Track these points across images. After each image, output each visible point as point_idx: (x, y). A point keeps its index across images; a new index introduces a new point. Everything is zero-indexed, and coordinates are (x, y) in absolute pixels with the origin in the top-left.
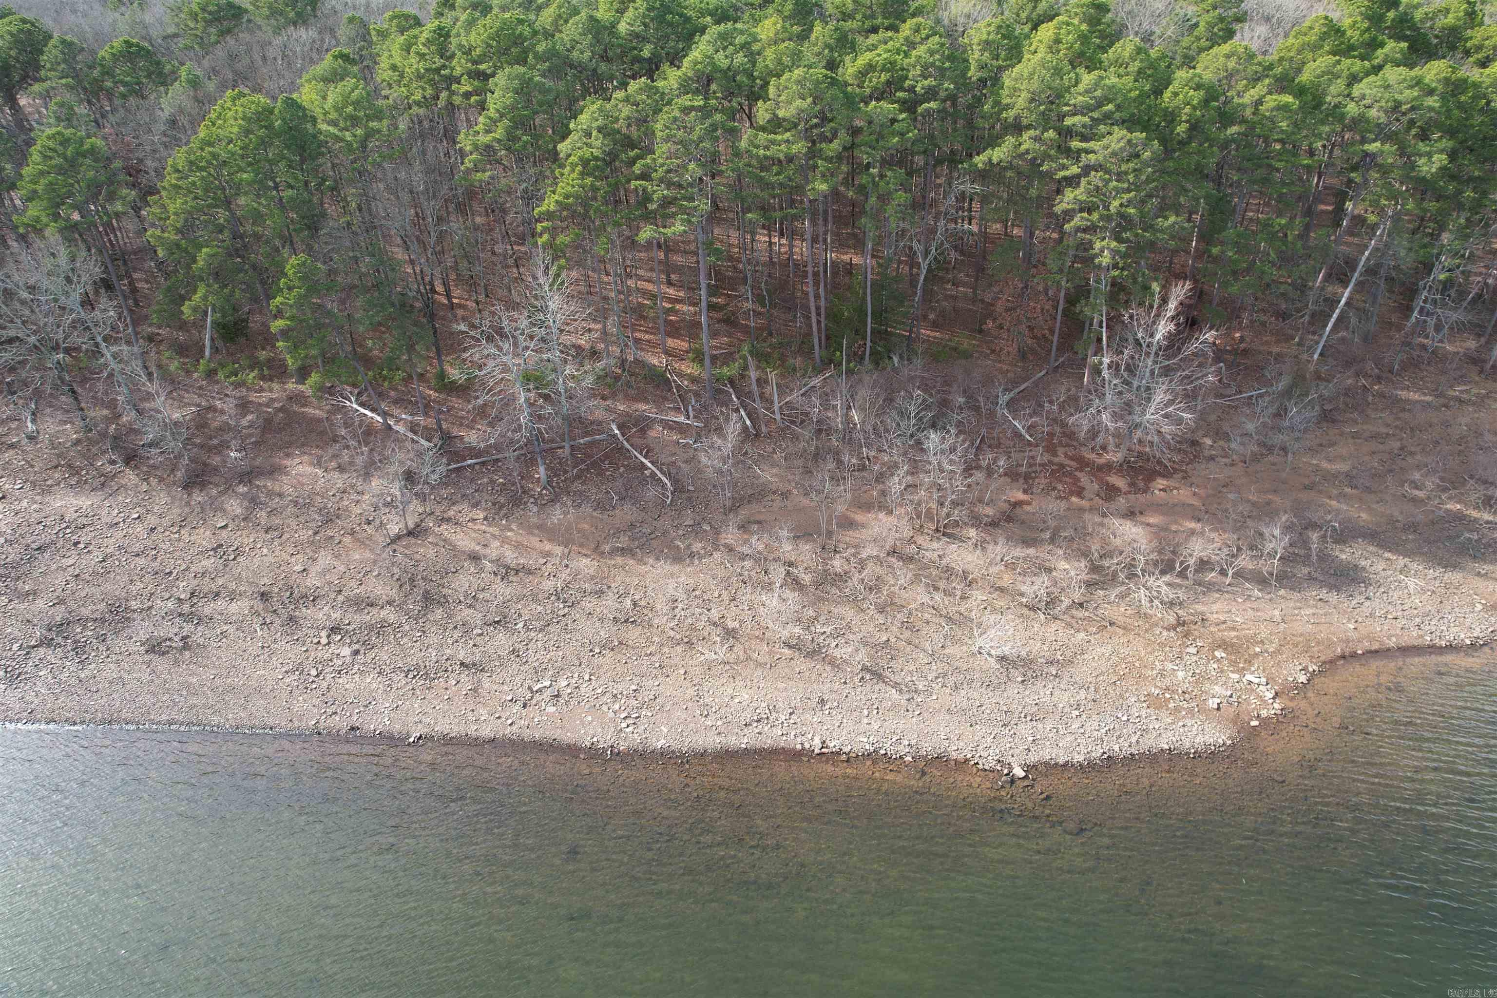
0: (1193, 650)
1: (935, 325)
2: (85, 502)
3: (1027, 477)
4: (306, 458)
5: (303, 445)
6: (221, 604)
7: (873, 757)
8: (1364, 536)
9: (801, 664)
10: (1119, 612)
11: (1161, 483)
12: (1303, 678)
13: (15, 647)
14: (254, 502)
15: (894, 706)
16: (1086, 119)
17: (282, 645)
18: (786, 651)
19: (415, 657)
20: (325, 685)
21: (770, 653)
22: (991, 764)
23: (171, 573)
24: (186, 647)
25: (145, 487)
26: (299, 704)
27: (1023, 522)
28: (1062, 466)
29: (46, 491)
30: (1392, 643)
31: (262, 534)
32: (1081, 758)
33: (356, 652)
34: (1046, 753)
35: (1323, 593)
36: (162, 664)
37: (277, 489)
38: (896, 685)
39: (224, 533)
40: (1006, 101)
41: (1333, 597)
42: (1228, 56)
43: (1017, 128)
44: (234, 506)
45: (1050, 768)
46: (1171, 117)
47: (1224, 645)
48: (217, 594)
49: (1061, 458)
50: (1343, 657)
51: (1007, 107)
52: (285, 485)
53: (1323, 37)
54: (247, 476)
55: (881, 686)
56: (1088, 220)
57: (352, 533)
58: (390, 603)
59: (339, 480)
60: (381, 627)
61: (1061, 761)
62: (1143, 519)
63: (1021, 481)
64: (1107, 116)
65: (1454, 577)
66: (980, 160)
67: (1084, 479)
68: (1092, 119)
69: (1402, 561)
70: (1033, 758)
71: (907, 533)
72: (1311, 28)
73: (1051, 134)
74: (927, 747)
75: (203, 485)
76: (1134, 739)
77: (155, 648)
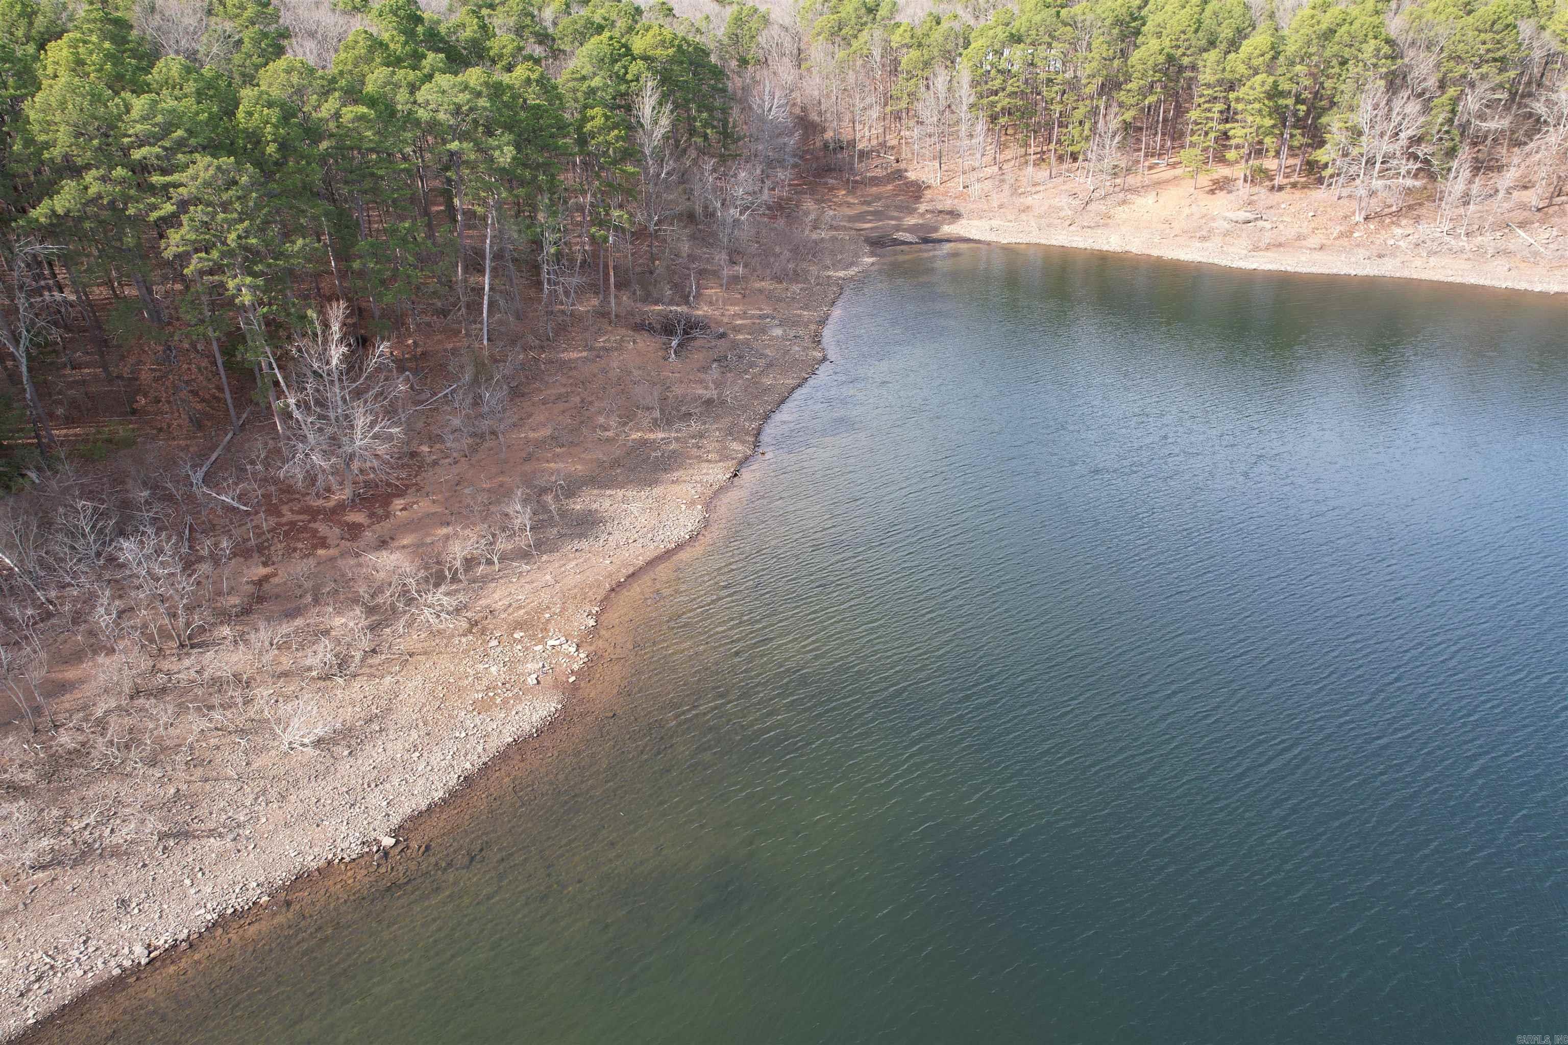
0: (494, 643)
1: (69, 421)
3: (260, 549)
8: (584, 484)
9: (69, 878)
10: (414, 640)
11: (398, 503)
12: (592, 622)
15: (220, 855)
16: (157, 150)
18: (41, 875)
21: (15, 891)
22: (356, 850)
27: (277, 596)
28: (293, 524)
30: (640, 562)
32: (441, 794)
34: (406, 808)
35: (576, 545)
38: (211, 833)
41: (584, 544)
42: (288, 71)
43: (75, 171)
45: (417, 819)
46: (255, 138)
47: (519, 625)
49: (288, 516)
50: (613, 590)
55: (193, 843)
56: (209, 260)
61: (423, 807)
62: (396, 544)
63: (256, 555)
66: (40, 213)
67: (322, 528)
69: (620, 493)
70: (395, 820)
71: (145, 664)
74: (281, 875)
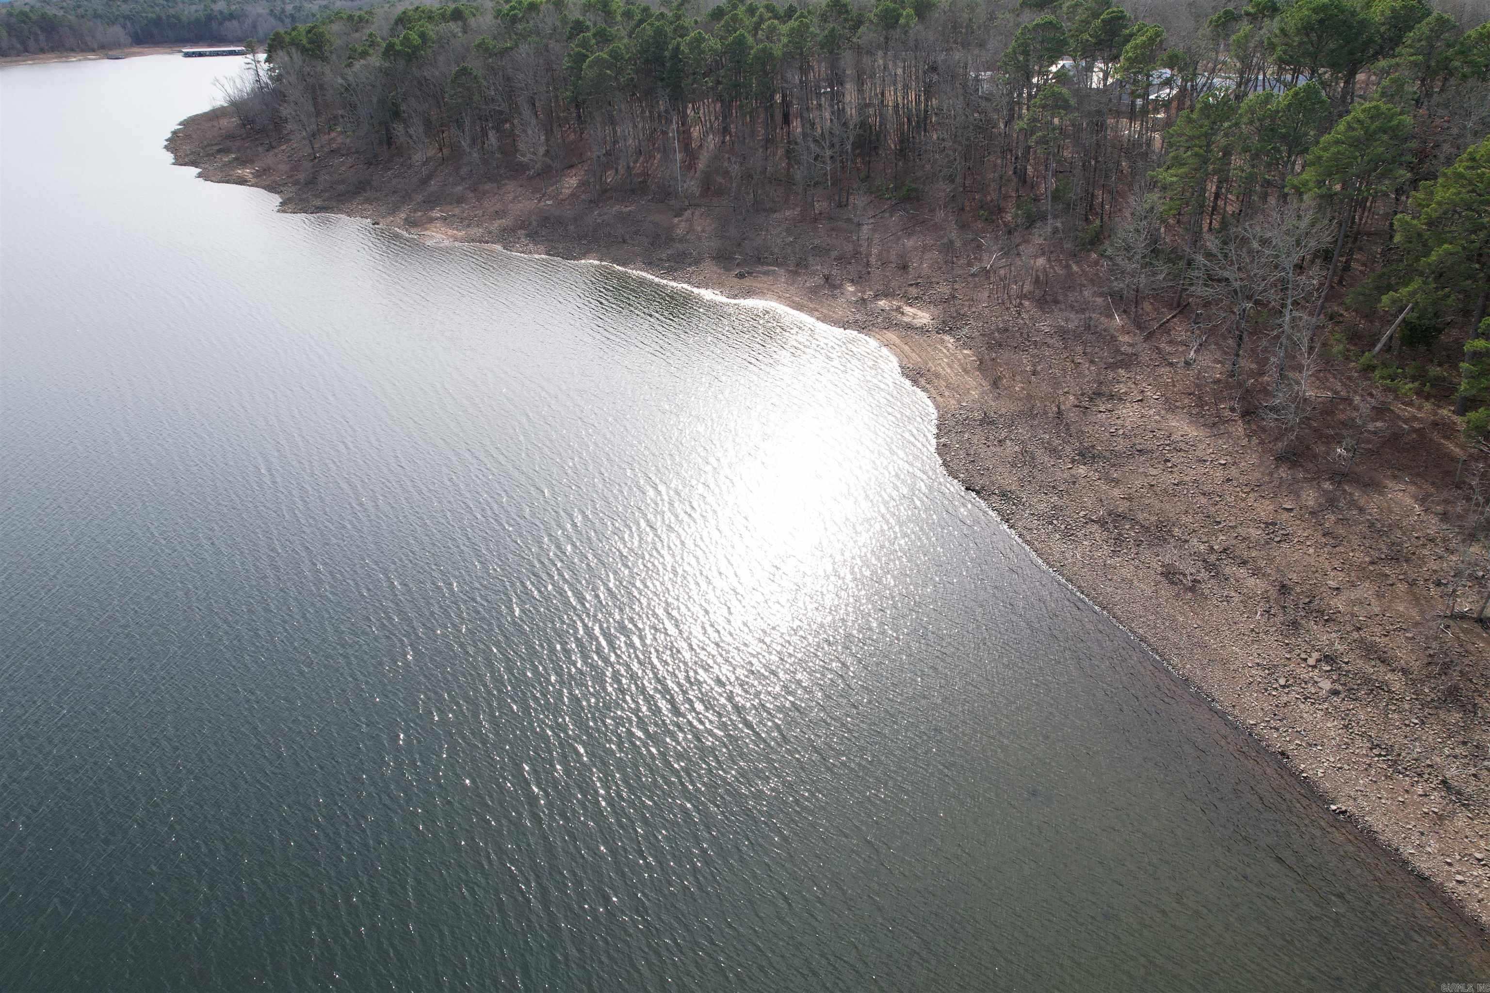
2: (1193, 432)
4: (1412, 489)
5: (1418, 475)
6: (1242, 572)
14: (1331, 503)
17: (1270, 640)
20: (1285, 699)
23: (1219, 523)
24: (1192, 589)
25: (1245, 442)
26: (1251, 699)
29: (1172, 409)
31: (1318, 535)
33: (1336, 693)
36: (1166, 591)
37: (1362, 502)
39: (1285, 515)
44: (1310, 497)
48: (1244, 563)
52: (1373, 504)
54: (1340, 477)
57: (1413, 584)
59: (1433, 526)
75: (1293, 465)
77: (1170, 574)
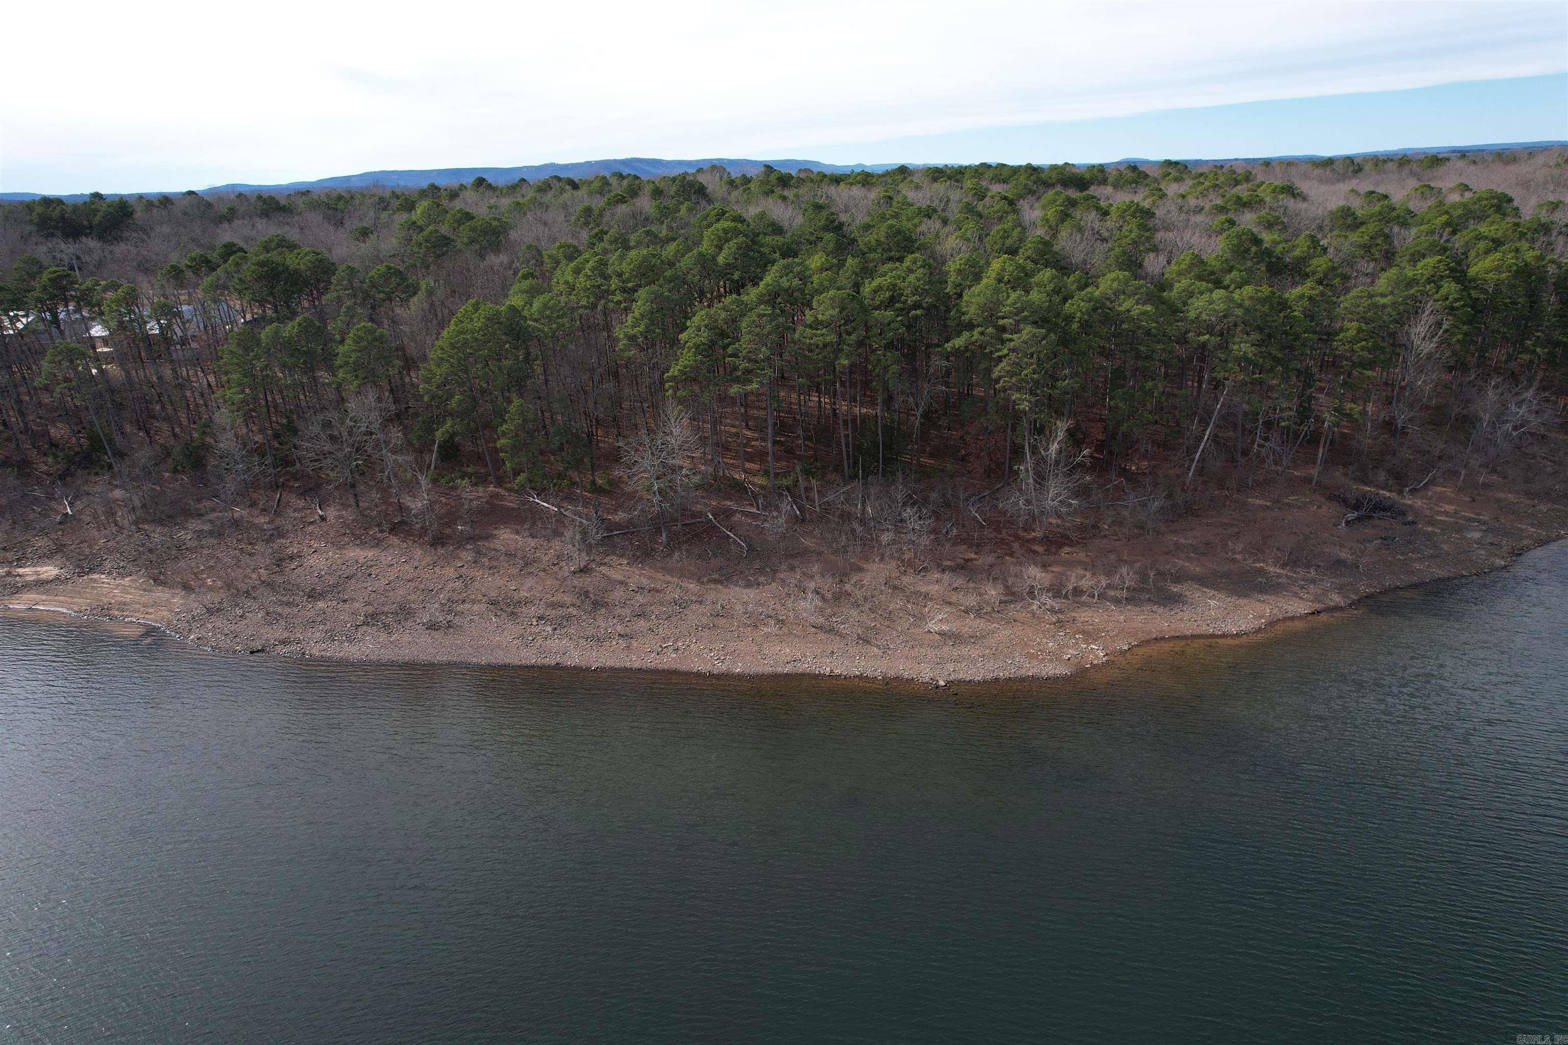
0: (1062, 634)
1: (931, 456)
2: (370, 554)
3: (978, 545)
4: (508, 530)
5: (505, 523)
6: (467, 606)
7: (860, 677)
8: (1193, 579)
9: (822, 636)
10: (1022, 616)
11: (1067, 549)
12: (1126, 648)
13: (348, 625)
14: (478, 552)
15: (875, 655)
16: (1011, 321)
17: (509, 625)
18: (813, 630)
19: (590, 631)
20: (538, 644)
21: (804, 631)
22: (927, 679)
23: (432, 590)
24: (450, 627)
25: (405, 545)
26: (524, 653)
27: (971, 570)
28: (1003, 539)
29: (342, 548)
30: (1189, 633)
31: (487, 571)
32: (979, 679)
33: (555, 629)
34: (961, 676)
35: (1155, 608)
36: (438, 635)
37: (492, 546)
38: (878, 646)
39: (463, 570)
40: (965, 309)
41: (1160, 610)
42: (1113, 280)
43: (970, 326)
44: (467, 555)
45: (960, 682)
46: (1069, 318)
47: (1083, 632)
48: (464, 601)
49: (1004, 535)
50: (1156, 639)
51: (964, 314)
52: (498, 544)
53: (1192, 265)
54: (471, 539)
55: (868, 646)
56: (1009, 382)
57: (544, 570)
58: (573, 605)
59: (532, 542)
60: (569, 618)
61: (968, 679)
62: (1049, 569)
63: (974, 548)
64: (1026, 318)
65: (1242, 601)
66: (948, 346)
67: (1016, 546)
68: (1015, 321)
69: (1213, 592)
70: (952, 678)
71: (895, 574)
72: (1184, 260)
73: (990, 330)
74: (891, 673)
75: (443, 545)
76: (1013, 671)
77: (432, 626)
